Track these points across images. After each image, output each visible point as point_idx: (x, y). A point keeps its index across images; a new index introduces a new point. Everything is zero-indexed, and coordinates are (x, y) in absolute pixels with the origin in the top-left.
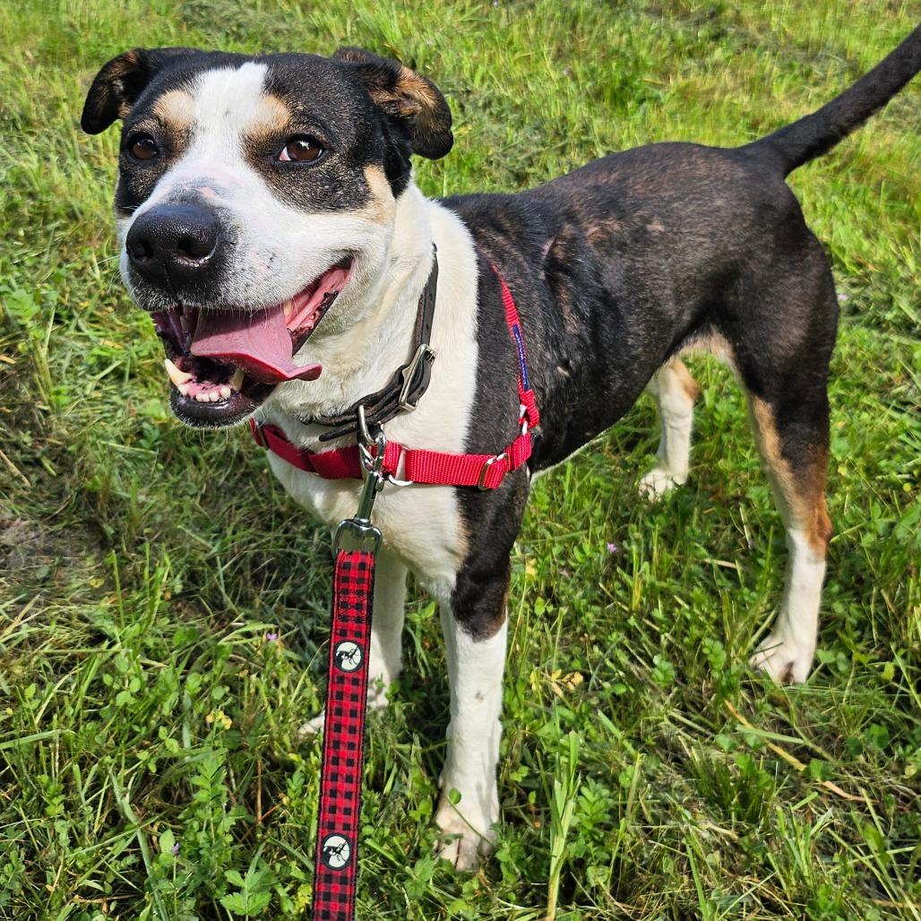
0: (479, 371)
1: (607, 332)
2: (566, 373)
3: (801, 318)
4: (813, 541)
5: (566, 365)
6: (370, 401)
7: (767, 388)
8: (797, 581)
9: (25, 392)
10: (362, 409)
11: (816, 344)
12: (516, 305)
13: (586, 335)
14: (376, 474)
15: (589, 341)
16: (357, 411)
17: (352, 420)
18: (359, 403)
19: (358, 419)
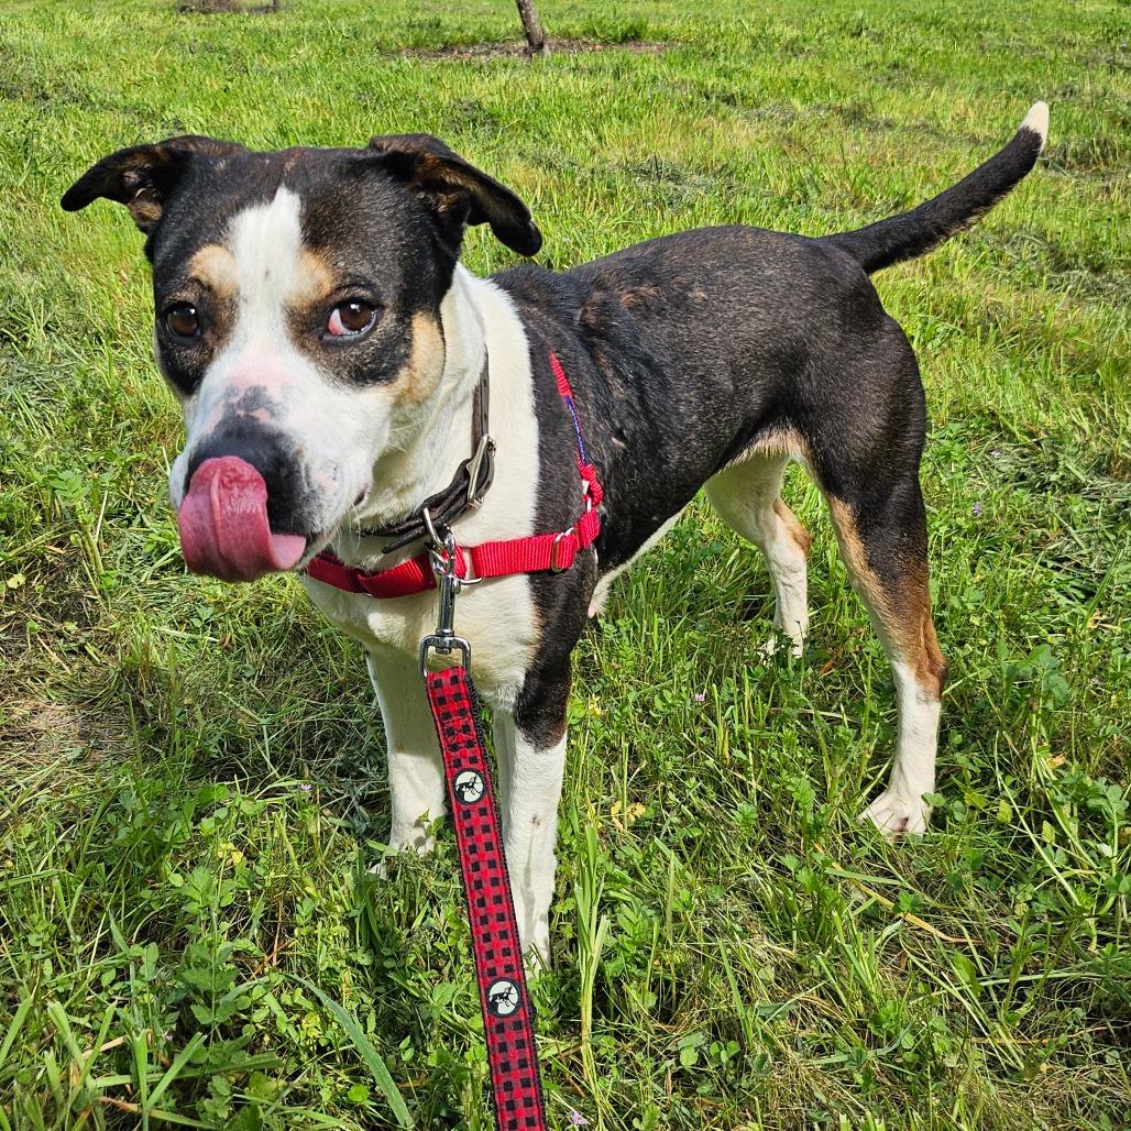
0: (541, 448)
1: (653, 397)
2: (622, 445)
3: (879, 405)
4: (920, 675)
5: (619, 434)
6: (434, 503)
7: (845, 487)
8: (907, 724)
9: (75, 583)
10: (426, 511)
11: (896, 436)
12: (567, 376)
13: (634, 400)
14: (450, 576)
15: (638, 407)
16: (422, 515)
17: (417, 526)
18: (423, 506)
19: (424, 523)
